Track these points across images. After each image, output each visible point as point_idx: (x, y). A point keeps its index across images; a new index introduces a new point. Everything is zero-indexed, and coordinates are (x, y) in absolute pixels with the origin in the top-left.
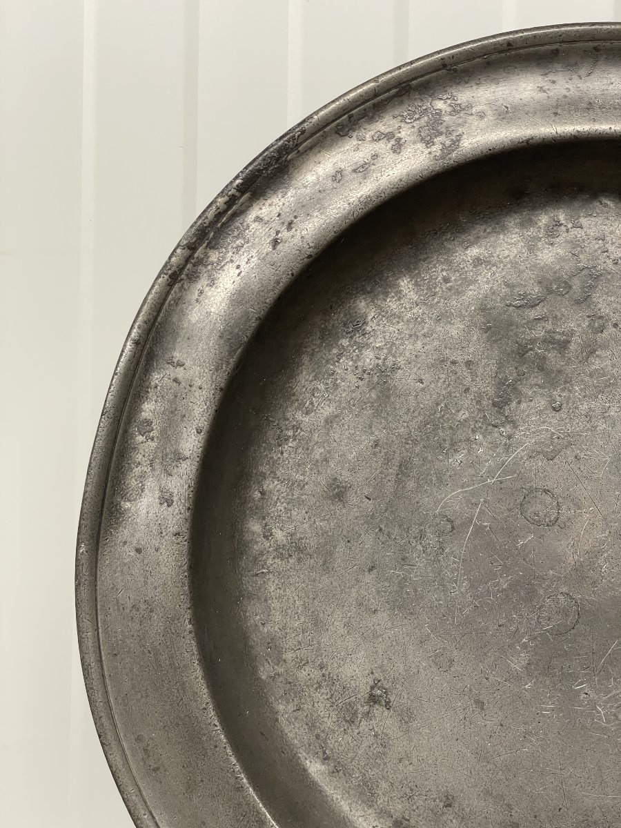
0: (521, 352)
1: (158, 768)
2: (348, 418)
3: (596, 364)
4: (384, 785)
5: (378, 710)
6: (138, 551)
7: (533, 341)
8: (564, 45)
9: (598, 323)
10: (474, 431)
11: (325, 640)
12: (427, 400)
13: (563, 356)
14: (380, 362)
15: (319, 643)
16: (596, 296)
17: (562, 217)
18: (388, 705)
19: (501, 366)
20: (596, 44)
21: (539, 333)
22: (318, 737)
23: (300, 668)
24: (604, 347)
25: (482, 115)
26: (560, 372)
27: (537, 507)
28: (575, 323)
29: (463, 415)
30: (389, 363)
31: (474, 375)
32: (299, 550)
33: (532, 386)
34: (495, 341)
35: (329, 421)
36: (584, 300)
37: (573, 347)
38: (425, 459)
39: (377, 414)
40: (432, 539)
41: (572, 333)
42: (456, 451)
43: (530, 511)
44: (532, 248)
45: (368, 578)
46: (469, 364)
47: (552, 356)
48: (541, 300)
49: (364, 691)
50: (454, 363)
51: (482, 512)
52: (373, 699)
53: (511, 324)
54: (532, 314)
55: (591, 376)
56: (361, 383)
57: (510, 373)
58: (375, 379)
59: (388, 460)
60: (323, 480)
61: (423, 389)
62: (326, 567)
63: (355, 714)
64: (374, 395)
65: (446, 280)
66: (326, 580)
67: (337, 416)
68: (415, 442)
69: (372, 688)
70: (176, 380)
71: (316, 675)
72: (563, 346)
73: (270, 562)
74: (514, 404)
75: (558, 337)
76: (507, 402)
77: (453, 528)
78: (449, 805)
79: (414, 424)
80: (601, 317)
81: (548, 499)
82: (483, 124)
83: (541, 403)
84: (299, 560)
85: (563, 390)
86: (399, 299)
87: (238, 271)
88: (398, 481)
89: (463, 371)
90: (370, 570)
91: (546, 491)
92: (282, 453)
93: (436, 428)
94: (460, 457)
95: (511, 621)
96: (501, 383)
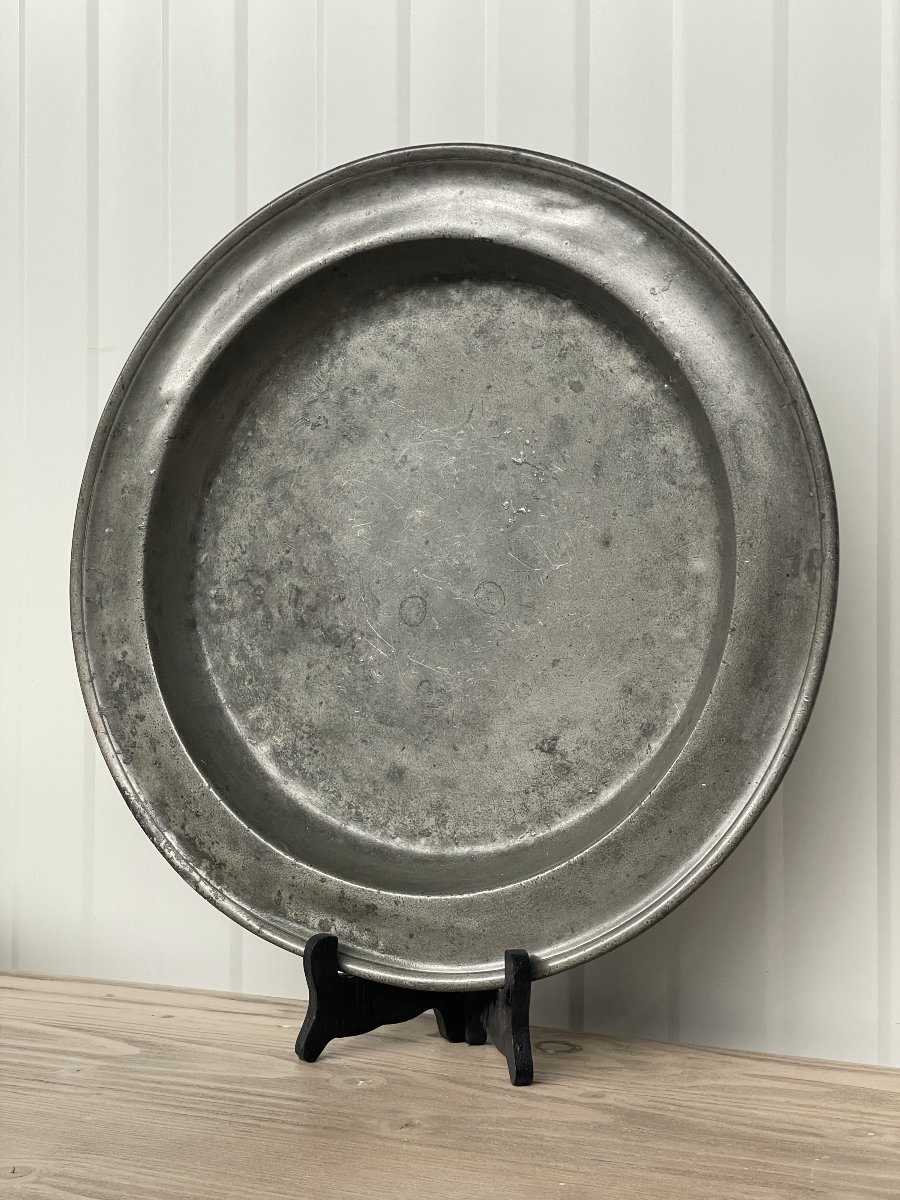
0: (302, 623)
1: (572, 928)
2: (345, 763)
3: (313, 567)
4: (616, 743)
5: (560, 746)
6: (411, 936)
7: (296, 615)
8: (84, 593)
9: (286, 566)
10: (358, 662)
11: (508, 788)
12: (334, 700)
13: (306, 593)
14: (306, 736)
15: (509, 794)
16: (267, 567)
17: (213, 592)
18: (555, 739)
19: (312, 641)
20: (84, 571)
21: (289, 610)
22: (580, 798)
23: (528, 810)
24: (302, 561)
25: (125, 654)
26: (317, 595)
27: (413, 614)
28: (285, 583)
29: (346, 671)
30: (307, 729)
31: (317, 662)
32: (439, 807)
33: (327, 617)
34: (295, 645)
35: (346, 779)
36: (268, 577)
37: (300, 585)
38: (377, 702)
39: (343, 740)
40: (434, 698)
41: (291, 585)
42: (371, 677)
43: (414, 619)
44: (232, 615)
45: (462, 750)
46: (309, 666)
47: (307, 601)
48: (266, 608)
49: (546, 758)
50: (308, 678)
51: (416, 658)
52: (551, 751)
53: (283, 633)
54: (276, 615)
55: (321, 571)
56: (320, 752)
57: (318, 633)
58: (318, 740)
59: (377, 733)
60: (388, 786)
61: (327, 703)
62: (452, 785)
63: (562, 765)
64: (329, 742)
65: (250, 681)
66: (462, 786)
67: (343, 772)
68: (364, 710)
69: (542, 750)
70: (290, 898)
71: (534, 796)
72: (299, 591)
73: (448, 832)
74: (340, 631)
75: (293, 596)
76: (337, 636)
77: (427, 681)
78: (630, 690)
79: (351, 709)
80: (281, 563)
81: (407, 605)
82: (130, 653)
83: (339, 608)
84: (447, 807)
85: (331, 593)
86: (262, 719)
87: (216, 844)
88: (392, 724)
89: (313, 671)
90: (456, 749)
91: (402, 606)
92: (368, 818)
93: (354, 693)
94: (375, 674)
95: (495, 635)
96: (324, 641)
